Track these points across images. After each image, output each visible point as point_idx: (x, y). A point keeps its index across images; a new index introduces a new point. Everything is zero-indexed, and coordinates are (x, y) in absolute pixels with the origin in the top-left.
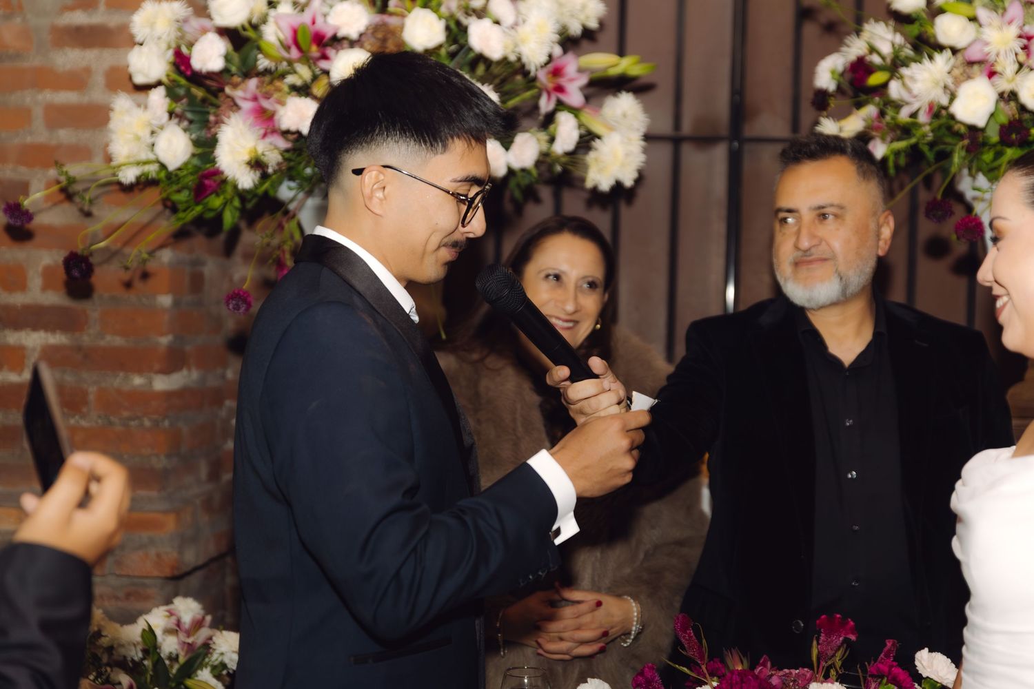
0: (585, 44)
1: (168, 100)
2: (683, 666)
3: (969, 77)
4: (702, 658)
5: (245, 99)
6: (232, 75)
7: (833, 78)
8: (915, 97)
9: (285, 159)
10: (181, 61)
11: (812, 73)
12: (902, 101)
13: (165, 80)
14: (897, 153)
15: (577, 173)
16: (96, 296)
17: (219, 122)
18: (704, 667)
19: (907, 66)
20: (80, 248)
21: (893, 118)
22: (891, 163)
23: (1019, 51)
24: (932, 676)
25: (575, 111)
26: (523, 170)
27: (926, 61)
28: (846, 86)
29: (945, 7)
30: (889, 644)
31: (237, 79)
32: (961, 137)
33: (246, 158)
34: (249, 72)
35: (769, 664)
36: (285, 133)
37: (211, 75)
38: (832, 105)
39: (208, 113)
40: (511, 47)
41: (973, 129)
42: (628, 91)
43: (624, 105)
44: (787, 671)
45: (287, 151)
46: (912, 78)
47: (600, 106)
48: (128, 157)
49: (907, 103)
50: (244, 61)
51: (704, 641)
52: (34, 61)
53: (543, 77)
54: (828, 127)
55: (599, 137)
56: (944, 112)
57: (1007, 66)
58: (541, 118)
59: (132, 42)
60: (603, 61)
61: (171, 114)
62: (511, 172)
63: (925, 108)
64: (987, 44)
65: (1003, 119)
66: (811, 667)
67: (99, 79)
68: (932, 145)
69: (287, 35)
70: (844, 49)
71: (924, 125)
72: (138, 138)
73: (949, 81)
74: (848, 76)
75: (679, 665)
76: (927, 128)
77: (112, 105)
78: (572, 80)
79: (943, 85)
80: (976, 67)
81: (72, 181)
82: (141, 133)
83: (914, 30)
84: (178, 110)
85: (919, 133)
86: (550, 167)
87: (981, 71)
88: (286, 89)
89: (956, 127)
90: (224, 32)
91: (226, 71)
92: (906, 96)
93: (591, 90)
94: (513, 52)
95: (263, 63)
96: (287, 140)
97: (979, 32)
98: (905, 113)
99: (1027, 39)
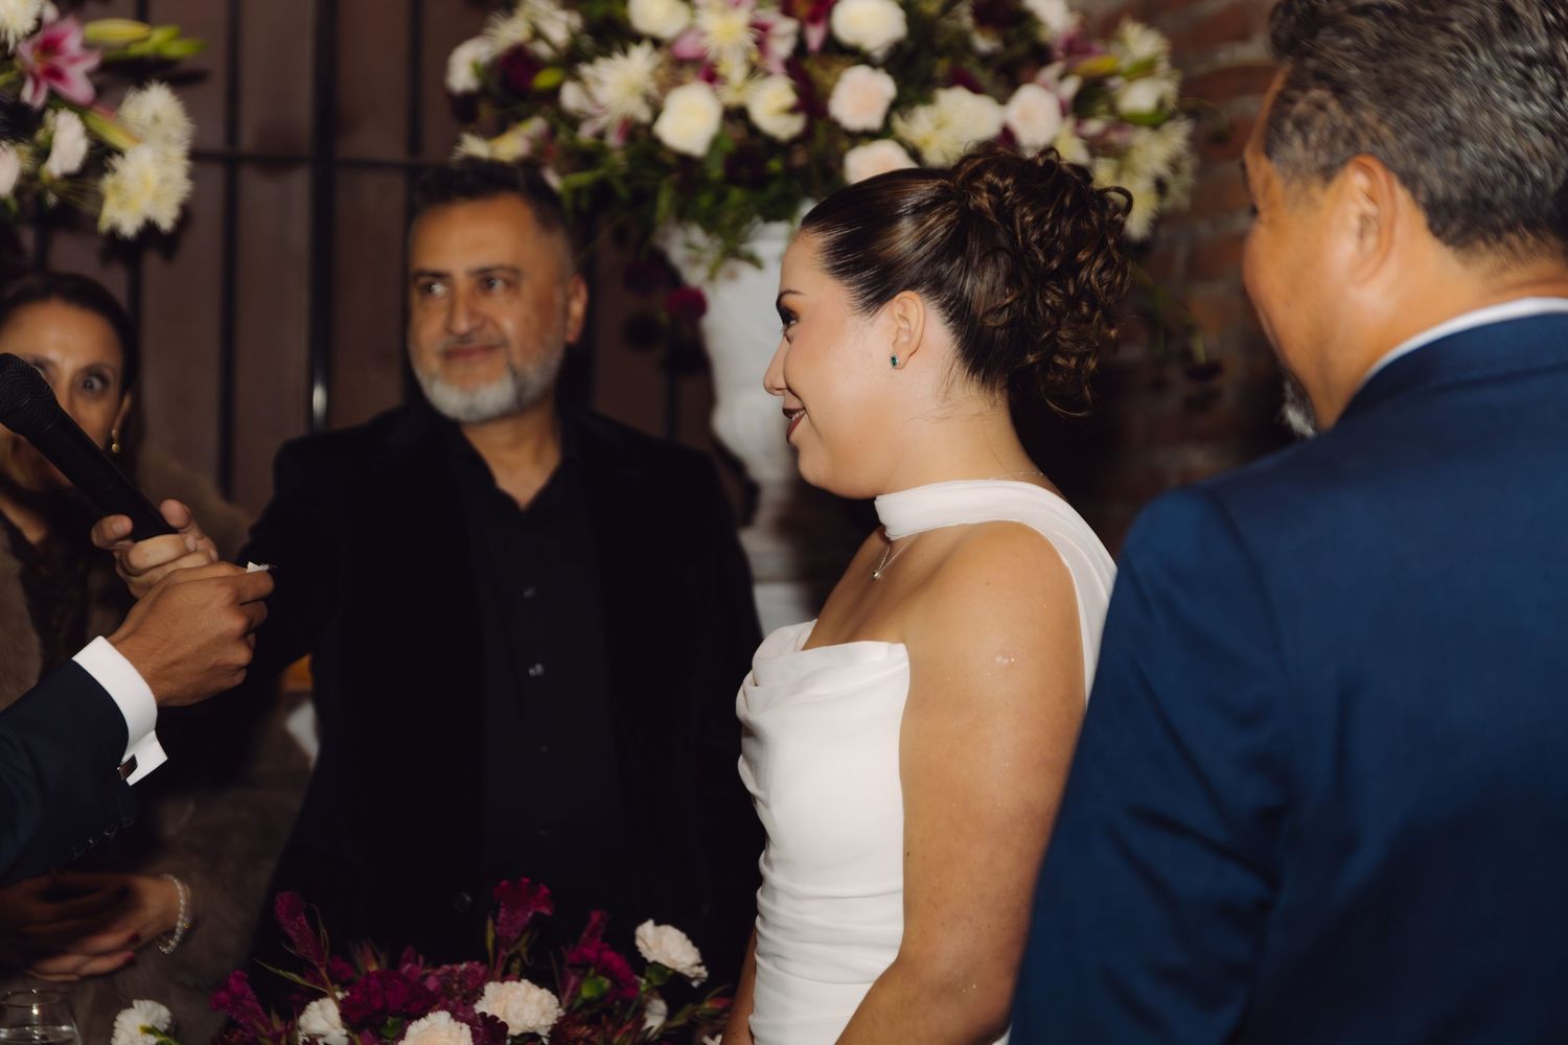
0: (92, 5)
2: (290, 971)
3: (678, 82)
4: (320, 957)
7: (474, 75)
8: (601, 107)
11: (443, 67)
12: (581, 112)
14: (577, 192)
15: (87, 207)
18: (323, 972)
19: (591, 62)
21: (571, 139)
23: (751, 44)
24: (663, 961)
25: (79, 109)
27: (618, 58)
28: (496, 88)
30: (595, 917)
32: (666, 169)
35: (421, 959)
38: (483, 116)
41: (686, 160)
42: (161, 81)
43: (155, 105)
44: (447, 967)
46: (599, 82)
47: (118, 103)
49: (590, 117)
51: (323, 931)
53: (26, 52)
54: (475, 146)
55: (120, 152)
56: (642, 133)
57: (734, 69)
58: (24, 119)
60: (119, 31)
63: (616, 126)
64: (703, 34)
65: (728, 145)
66: (484, 960)
68: (627, 178)
70: (489, 32)
71: (614, 150)
73: (652, 88)
74: (497, 75)
75: (284, 970)
76: (619, 156)
78: (74, 60)
79: (641, 92)
80: (688, 72)
83: (597, 7)
85: (608, 163)
86: (39, 197)
87: (697, 76)
89: (663, 156)
92: (588, 107)
93: (104, 79)
97: (693, 16)
98: (586, 133)
99: (761, 31)
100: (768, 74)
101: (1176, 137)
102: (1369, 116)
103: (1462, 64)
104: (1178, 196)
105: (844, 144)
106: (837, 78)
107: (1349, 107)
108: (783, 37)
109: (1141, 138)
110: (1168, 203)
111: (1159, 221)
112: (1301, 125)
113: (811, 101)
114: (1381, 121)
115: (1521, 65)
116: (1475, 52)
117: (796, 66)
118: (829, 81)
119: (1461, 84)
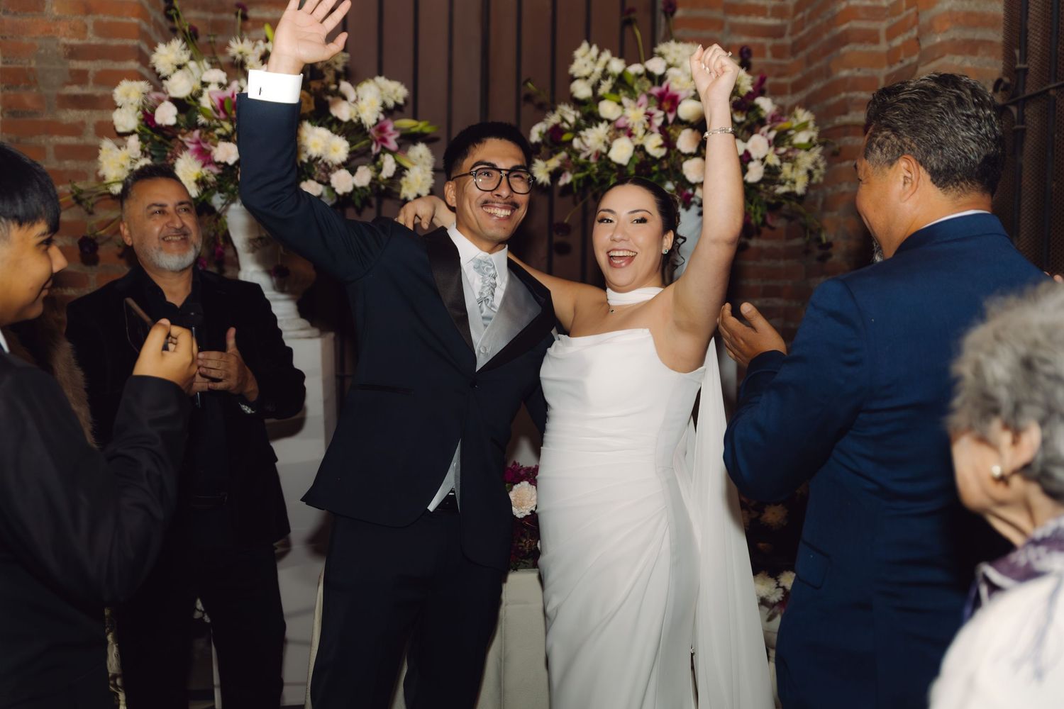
0: (397, 113)
1: (140, 143)
3: (618, 137)
5: (191, 143)
6: (181, 128)
7: (540, 136)
8: (588, 147)
9: (218, 180)
10: (148, 117)
11: (529, 133)
12: (580, 149)
13: (137, 130)
14: (578, 180)
15: (396, 190)
16: (100, 265)
17: (175, 157)
19: (584, 130)
20: (88, 233)
21: (576, 160)
22: (575, 186)
23: (645, 122)
25: (392, 153)
26: (362, 188)
27: (594, 128)
28: (548, 141)
29: (605, 96)
31: (184, 131)
32: (613, 171)
33: (195, 178)
34: (193, 126)
36: (219, 163)
37: (168, 127)
38: (543, 152)
39: (166, 152)
40: (354, 114)
41: (620, 166)
42: (423, 142)
43: (421, 150)
45: (219, 175)
46: (586, 137)
47: (406, 151)
48: (116, 178)
49: (584, 151)
50: (189, 119)
52: (47, 117)
53: (373, 132)
54: (539, 164)
55: (408, 169)
56: (604, 157)
57: (639, 131)
58: (372, 157)
59: (115, 107)
60: (407, 123)
61: (142, 150)
62: (355, 188)
63: (594, 154)
64: (627, 118)
65: (637, 161)
67: (92, 129)
68: (598, 175)
69: (217, 103)
70: (546, 120)
71: (593, 164)
72: (123, 166)
73: (607, 139)
74: (548, 136)
76: (595, 166)
77: (101, 146)
78: (390, 135)
79: (603, 141)
80: (621, 132)
81: (81, 192)
82: (124, 164)
83: (587, 109)
84: (147, 149)
85: (590, 169)
86: (378, 187)
87: (625, 134)
88: (216, 137)
89: (611, 165)
90: (175, 101)
91: (176, 126)
92: (583, 147)
93: (401, 141)
94: (356, 117)
95: (202, 120)
96: (218, 168)
97: (623, 111)
98: (582, 157)
99: (650, 116)
100: (652, 133)
101: (816, 153)
102: (907, 140)
103: (942, 118)
104: (817, 176)
105: (683, 159)
106: (680, 134)
107: (899, 136)
108: (659, 118)
109: (802, 154)
110: (814, 181)
111: (809, 187)
112: (880, 145)
113: (669, 143)
114: (912, 141)
115: (965, 118)
116: (947, 114)
117: (663, 129)
118: (676, 135)
119: (942, 126)
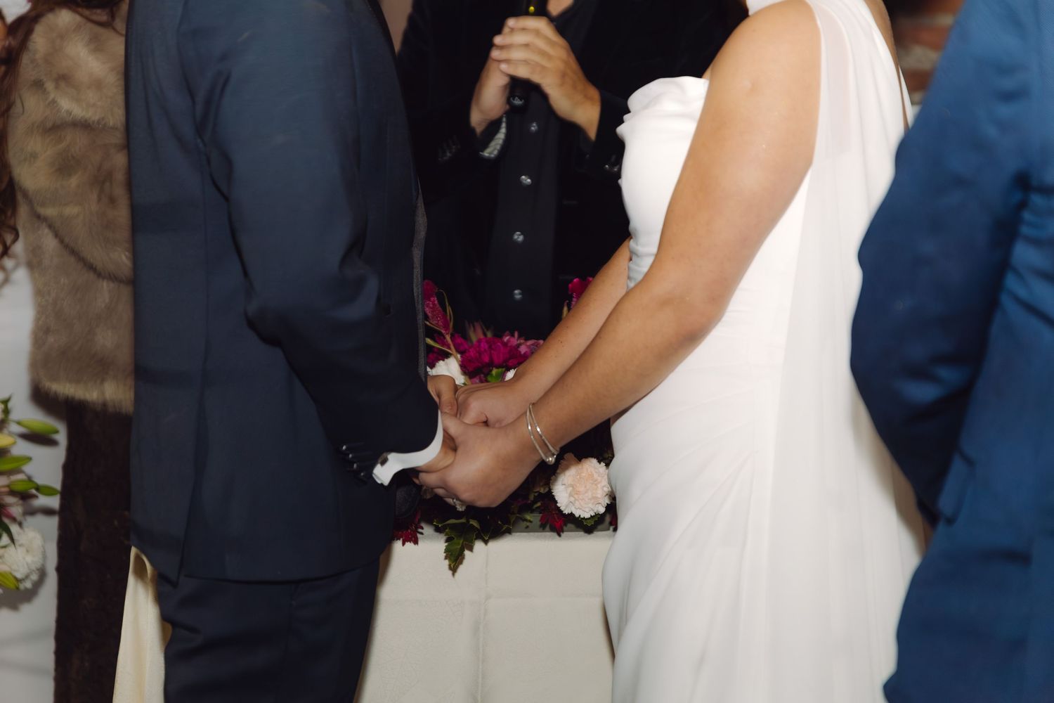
4: (447, 327)
18: (448, 338)
